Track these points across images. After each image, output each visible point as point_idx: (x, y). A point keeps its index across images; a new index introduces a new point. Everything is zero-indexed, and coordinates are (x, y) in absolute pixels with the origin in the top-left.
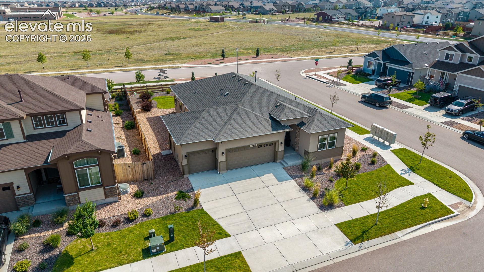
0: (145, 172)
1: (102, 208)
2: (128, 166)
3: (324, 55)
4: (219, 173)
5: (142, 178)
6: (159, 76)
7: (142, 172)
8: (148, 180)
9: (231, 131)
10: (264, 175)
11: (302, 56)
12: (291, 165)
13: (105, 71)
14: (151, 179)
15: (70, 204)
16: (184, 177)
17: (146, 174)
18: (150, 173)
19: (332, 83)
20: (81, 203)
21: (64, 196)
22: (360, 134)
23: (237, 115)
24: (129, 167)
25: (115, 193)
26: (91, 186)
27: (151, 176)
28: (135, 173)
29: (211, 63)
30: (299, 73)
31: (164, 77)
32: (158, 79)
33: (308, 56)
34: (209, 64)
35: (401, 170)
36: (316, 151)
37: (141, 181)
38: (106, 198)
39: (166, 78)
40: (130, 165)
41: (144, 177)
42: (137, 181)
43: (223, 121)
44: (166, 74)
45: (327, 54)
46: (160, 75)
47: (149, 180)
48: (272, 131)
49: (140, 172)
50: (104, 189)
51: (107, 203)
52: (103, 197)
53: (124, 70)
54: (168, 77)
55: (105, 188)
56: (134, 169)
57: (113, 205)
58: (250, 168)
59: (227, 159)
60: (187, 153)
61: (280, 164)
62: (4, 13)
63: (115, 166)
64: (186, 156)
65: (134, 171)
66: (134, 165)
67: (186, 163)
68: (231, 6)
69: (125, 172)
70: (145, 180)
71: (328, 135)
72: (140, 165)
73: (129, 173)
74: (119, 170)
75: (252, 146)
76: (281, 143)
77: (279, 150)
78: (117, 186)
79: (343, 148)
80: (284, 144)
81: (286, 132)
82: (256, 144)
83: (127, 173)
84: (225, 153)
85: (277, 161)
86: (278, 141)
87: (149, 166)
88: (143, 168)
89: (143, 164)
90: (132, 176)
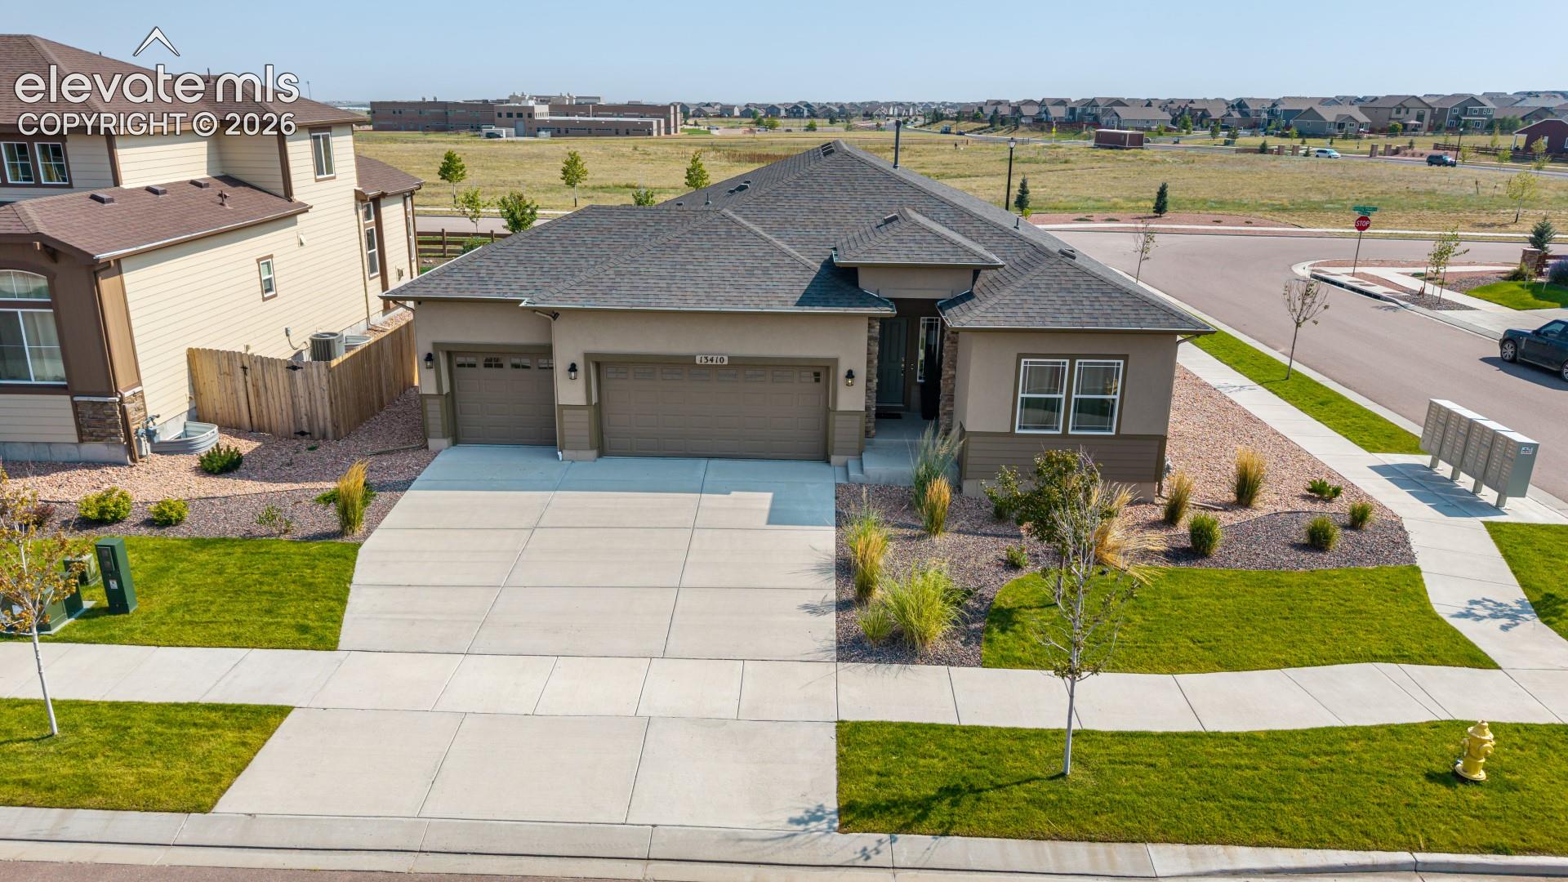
0: (303, 404)
2: (239, 364)
4: (559, 453)
5: (292, 426)
7: (290, 403)
8: (311, 435)
12: (883, 481)
14: (324, 437)
16: (427, 447)
17: (303, 410)
18: (320, 411)
19: (1405, 300)
24: (244, 368)
25: (111, 426)
26: (33, 381)
27: (321, 423)
28: (263, 399)
30: (1290, 266)
35: (1472, 602)
36: (1008, 431)
37: (288, 437)
38: (81, 440)
40: (246, 364)
41: (296, 420)
42: (270, 431)
47: (317, 436)
48: (800, 303)
49: (283, 399)
50: (75, 406)
51: (87, 462)
52: (72, 434)
55: (78, 400)
56: (260, 383)
58: (703, 462)
59: (599, 406)
60: (435, 345)
61: (840, 471)
62: (530, 115)
63: (193, 355)
64: (429, 358)
65: (262, 390)
66: (262, 364)
67: (433, 391)
68: (1199, 113)
69: (228, 385)
70: (303, 433)
71: (1073, 358)
72: (282, 374)
73: (242, 394)
74: (210, 376)
75: (704, 360)
76: (850, 375)
77: (841, 407)
78: (121, 400)
79: (1162, 440)
80: (868, 389)
81: (871, 318)
82: (726, 358)
83: (235, 391)
84: (581, 368)
85: (834, 459)
86: (835, 361)
87: (316, 379)
88: (292, 383)
89: (294, 368)
90: (253, 408)
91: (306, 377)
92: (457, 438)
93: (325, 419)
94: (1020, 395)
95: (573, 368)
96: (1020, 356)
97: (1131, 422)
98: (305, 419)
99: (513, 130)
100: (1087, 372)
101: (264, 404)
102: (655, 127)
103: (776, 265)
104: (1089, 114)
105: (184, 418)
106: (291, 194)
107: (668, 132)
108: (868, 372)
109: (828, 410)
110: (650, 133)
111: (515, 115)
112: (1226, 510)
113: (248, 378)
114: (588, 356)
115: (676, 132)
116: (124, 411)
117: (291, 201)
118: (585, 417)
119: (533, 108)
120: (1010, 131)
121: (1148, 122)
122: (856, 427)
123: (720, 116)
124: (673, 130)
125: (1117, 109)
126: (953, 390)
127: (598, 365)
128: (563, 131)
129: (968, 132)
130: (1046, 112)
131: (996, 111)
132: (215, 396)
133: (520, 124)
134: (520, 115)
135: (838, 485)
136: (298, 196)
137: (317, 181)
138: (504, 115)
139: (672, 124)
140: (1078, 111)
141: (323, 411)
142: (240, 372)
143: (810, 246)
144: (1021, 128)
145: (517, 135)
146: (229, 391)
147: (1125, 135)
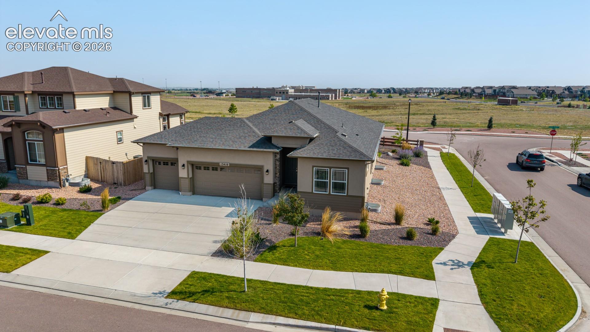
0: (115, 174)
2: (99, 162)
4: (180, 193)
5: (112, 181)
8: (117, 184)
9: (199, 139)
10: (223, 207)
14: (121, 185)
15: (19, 177)
16: (145, 189)
19: (561, 163)
20: (28, 178)
21: (16, 166)
22: (478, 212)
25: (56, 177)
26: (38, 163)
28: (105, 172)
35: (450, 260)
36: (311, 192)
38: (48, 181)
40: (101, 162)
42: (107, 182)
49: (110, 173)
50: (47, 170)
51: (48, 187)
55: (47, 168)
57: (50, 190)
58: (224, 198)
59: (193, 178)
60: (148, 157)
61: (263, 202)
62: (287, 93)
63: (87, 158)
64: (146, 161)
65: (105, 170)
66: (105, 162)
67: (147, 172)
68: (551, 92)
69: (96, 168)
70: (115, 183)
71: (330, 168)
72: (110, 164)
73: (99, 170)
74: (91, 165)
75: (222, 165)
76: (267, 171)
77: (265, 182)
78: (59, 170)
79: (362, 197)
80: (276, 176)
81: (274, 153)
82: (229, 164)
83: (98, 170)
84: (186, 166)
85: (264, 199)
87: (119, 167)
88: (113, 168)
89: (113, 163)
90: (102, 175)
91: (117, 166)
92: (155, 187)
93: (121, 179)
94: (314, 179)
95: (184, 165)
96: (313, 167)
98: (116, 179)
99: (281, 98)
100: (336, 173)
101: (105, 174)
102: (330, 96)
104: (502, 92)
105: (83, 177)
106: (132, 113)
107: (336, 98)
108: (275, 171)
109: (261, 182)
110: (328, 99)
111: (282, 93)
113: (101, 166)
114: (188, 162)
115: (339, 98)
116: (59, 172)
117: (131, 115)
118: (187, 181)
119: (288, 90)
120: (468, 98)
121: (526, 95)
122: (271, 188)
123: (360, 93)
124: (338, 98)
125: (512, 90)
127: (193, 165)
129: (452, 99)
130: (484, 91)
131: (465, 91)
132: (92, 171)
133: (284, 96)
134: (284, 93)
135: (259, 207)
136: (135, 113)
137: (143, 109)
138: (278, 93)
139: (338, 96)
140: (497, 91)
141: (121, 178)
142: (99, 164)
143: (264, 130)
144: (473, 97)
145: (282, 100)
146: (96, 169)
147: (510, 100)
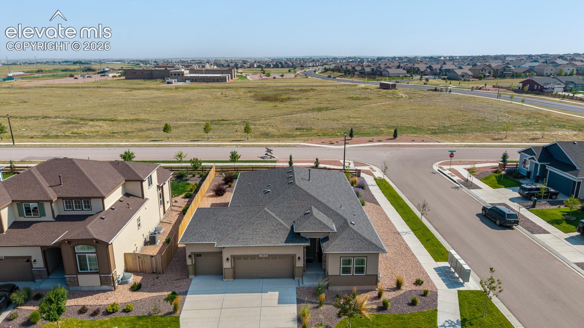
0: (154, 265)
1: (95, 294)
2: (137, 256)
3: (487, 142)
4: (224, 280)
5: (151, 271)
6: (266, 156)
7: (151, 265)
8: (156, 273)
9: (239, 236)
10: (269, 292)
11: (455, 142)
12: (309, 286)
13: (220, 145)
14: (160, 273)
15: (70, 285)
16: (188, 277)
17: (154, 267)
18: (159, 268)
19: (462, 184)
20: (80, 285)
21: (65, 276)
22: (437, 260)
23: (256, 219)
24: (139, 257)
25: (110, 281)
26: (89, 271)
27: (159, 270)
29: (333, 143)
30: (432, 165)
31: (270, 157)
32: (263, 159)
33: (464, 142)
34: (330, 143)
35: (446, 321)
36: (339, 274)
37: (150, 274)
38: (101, 285)
39: (272, 158)
40: (140, 256)
41: (152, 269)
42: (145, 272)
43: (238, 223)
44: (272, 154)
45: (493, 141)
46: (266, 154)
47: (158, 273)
48: (286, 242)
49: (149, 264)
50: (100, 277)
51: (102, 290)
52: (99, 284)
53: (239, 145)
54: (274, 158)
55: (101, 275)
56: (143, 261)
57: (106, 294)
58: (261, 280)
59: (234, 266)
60: (192, 253)
61: (297, 282)
62: (183, 75)
63: (125, 255)
64: (190, 256)
65: (143, 262)
66: (144, 256)
67: (191, 264)
68: (416, 69)
69: (134, 261)
70: (154, 273)
71: (354, 257)
72: (149, 258)
73: (138, 264)
74: (130, 259)
75: (261, 256)
76: (299, 258)
77: (297, 266)
78: (113, 276)
79: (377, 276)
80: (304, 260)
81: (304, 246)
82: (267, 255)
83: (136, 263)
84: (230, 259)
85: (296, 278)
86: (295, 255)
87: (158, 260)
88: (152, 260)
89: (152, 257)
90: (141, 267)
91: (155, 259)
92: (196, 274)
94: (341, 266)
95: (228, 259)
96: (341, 257)
97: (369, 271)
98: (155, 269)
99: (177, 80)
100: (357, 261)
101: (144, 266)
102: (227, 78)
103: (279, 229)
104: (379, 71)
105: (123, 272)
106: (144, 196)
108: (304, 256)
109: (294, 266)
111: (177, 75)
112: (394, 291)
113: (140, 260)
114: (232, 256)
116: (113, 278)
117: (144, 198)
118: (231, 270)
119: (183, 72)
121: (399, 74)
122: (301, 270)
123: (250, 67)
124: (233, 77)
125: (388, 69)
126: (325, 260)
127: (234, 258)
128: (194, 80)
129: (337, 77)
130: (364, 69)
132: (131, 265)
133: (179, 78)
134: (179, 75)
135: (297, 288)
137: (149, 189)
138: (173, 75)
142: (138, 258)
143: (288, 221)
146: (135, 263)
147: (390, 84)
